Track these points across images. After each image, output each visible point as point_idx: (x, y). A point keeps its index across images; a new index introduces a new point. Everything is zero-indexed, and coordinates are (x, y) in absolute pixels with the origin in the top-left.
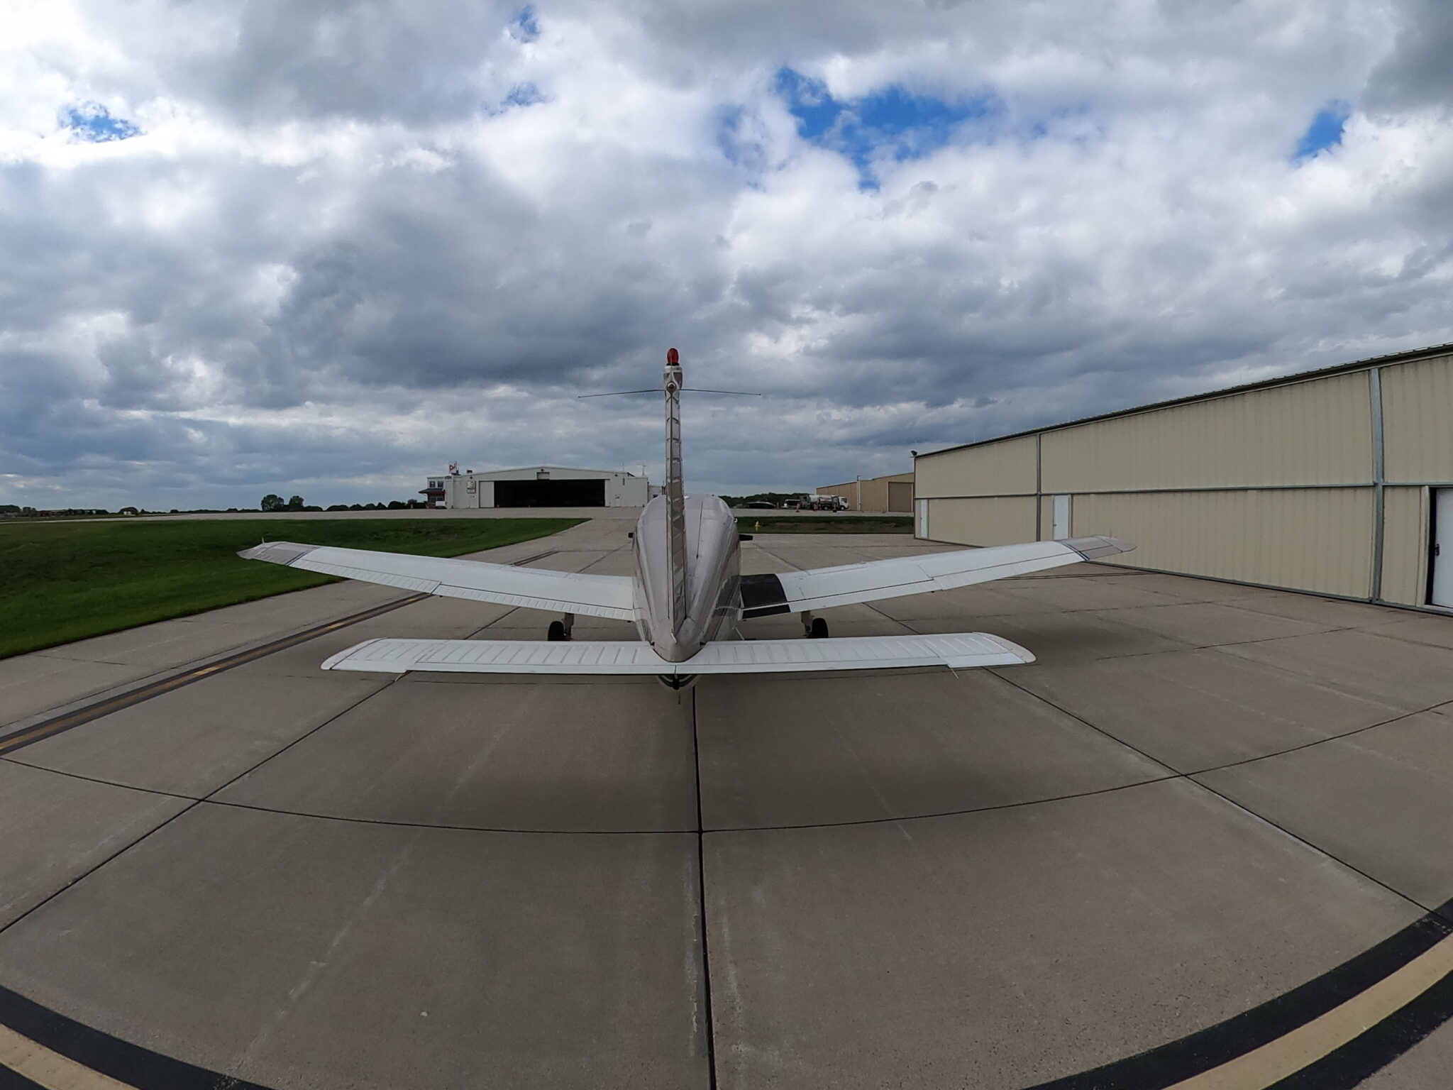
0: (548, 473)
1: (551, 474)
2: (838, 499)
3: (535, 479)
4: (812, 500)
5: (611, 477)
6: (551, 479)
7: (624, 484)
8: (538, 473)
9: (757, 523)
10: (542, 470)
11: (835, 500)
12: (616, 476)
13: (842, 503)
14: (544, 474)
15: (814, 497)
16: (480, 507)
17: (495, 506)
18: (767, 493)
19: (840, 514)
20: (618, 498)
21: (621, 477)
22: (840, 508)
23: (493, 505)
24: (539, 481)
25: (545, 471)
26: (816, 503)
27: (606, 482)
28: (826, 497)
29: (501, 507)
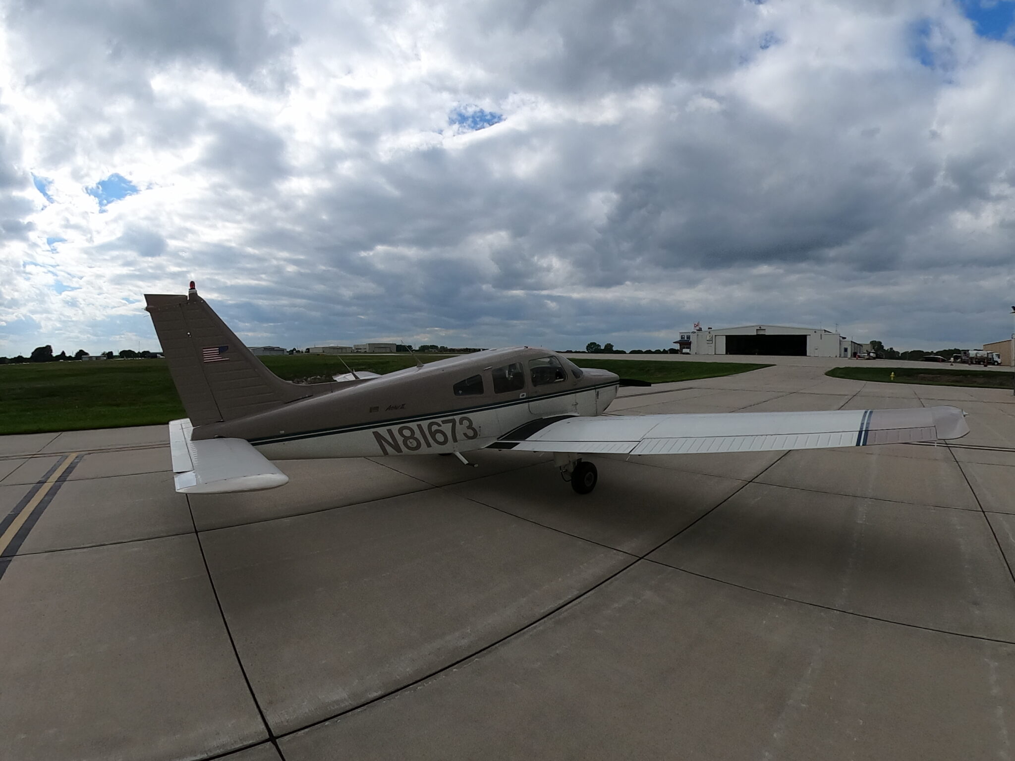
0: (765, 330)
1: (766, 330)
2: (993, 356)
3: (755, 334)
4: (971, 356)
5: (812, 333)
6: (767, 334)
7: (821, 339)
8: (757, 330)
9: (893, 373)
10: (760, 327)
11: (990, 356)
12: (815, 332)
13: (996, 359)
14: (761, 331)
15: (972, 353)
16: (715, 354)
17: (726, 354)
18: (953, 349)
19: (990, 368)
20: (817, 349)
21: (819, 333)
22: (993, 363)
23: (725, 353)
24: (758, 335)
25: (762, 328)
26: (973, 358)
27: (808, 337)
28: (984, 353)
29: (730, 354)
